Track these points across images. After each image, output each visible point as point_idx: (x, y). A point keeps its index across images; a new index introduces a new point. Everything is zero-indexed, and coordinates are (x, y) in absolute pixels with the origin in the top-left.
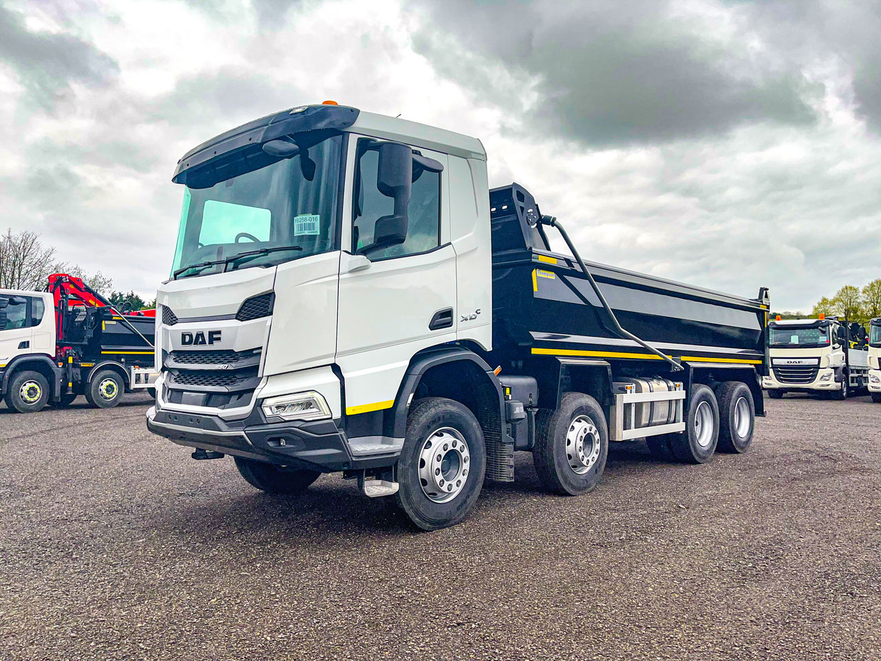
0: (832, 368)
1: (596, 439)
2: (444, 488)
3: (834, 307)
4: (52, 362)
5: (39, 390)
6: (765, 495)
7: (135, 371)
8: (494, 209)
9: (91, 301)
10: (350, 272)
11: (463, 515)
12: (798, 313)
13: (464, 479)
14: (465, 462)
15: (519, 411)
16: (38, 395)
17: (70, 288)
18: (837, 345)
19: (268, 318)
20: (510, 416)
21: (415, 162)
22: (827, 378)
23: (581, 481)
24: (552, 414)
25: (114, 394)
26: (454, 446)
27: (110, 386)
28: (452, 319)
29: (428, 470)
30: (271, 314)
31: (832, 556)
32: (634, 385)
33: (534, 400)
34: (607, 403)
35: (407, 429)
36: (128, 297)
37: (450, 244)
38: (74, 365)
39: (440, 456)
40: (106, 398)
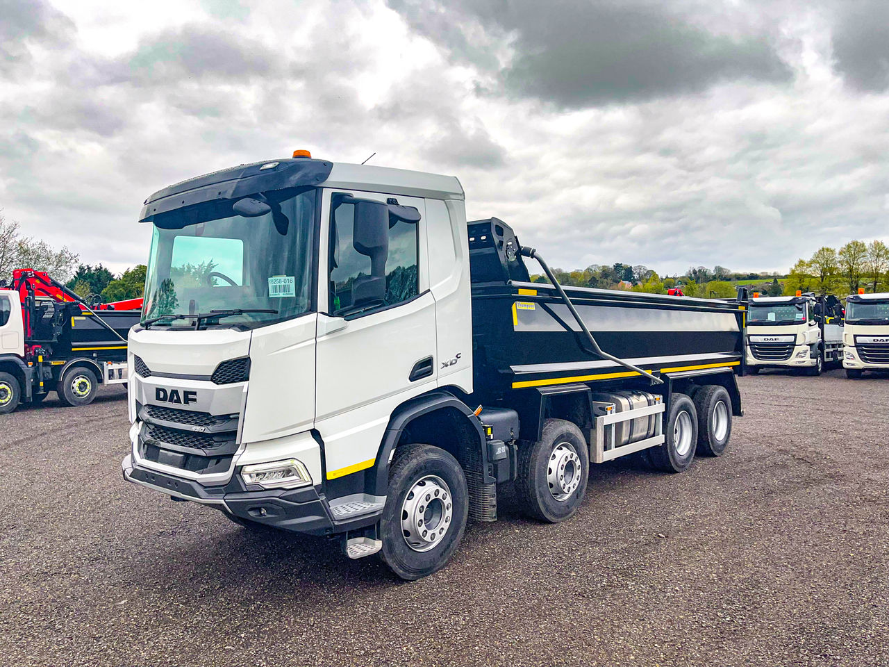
0: (807, 345)
1: (577, 466)
2: (427, 538)
3: (811, 269)
4: (21, 362)
5: (9, 392)
6: (742, 515)
7: (109, 366)
8: (472, 239)
9: (58, 296)
10: (327, 334)
11: (447, 560)
12: (775, 273)
13: (446, 526)
14: (447, 509)
15: (501, 451)
16: (9, 396)
17: (36, 283)
18: (813, 322)
19: (245, 384)
20: (491, 457)
21: (391, 214)
22: (803, 355)
23: (563, 509)
24: (533, 445)
25: (87, 391)
26: (436, 496)
27: (83, 383)
28: (432, 367)
29: (411, 521)
30: (247, 379)
31: (807, 601)
32: (614, 405)
33: (515, 434)
34: (587, 426)
35: (389, 483)
36: (96, 270)
37: (429, 290)
38: (45, 364)
39: (422, 507)
40: (79, 396)
